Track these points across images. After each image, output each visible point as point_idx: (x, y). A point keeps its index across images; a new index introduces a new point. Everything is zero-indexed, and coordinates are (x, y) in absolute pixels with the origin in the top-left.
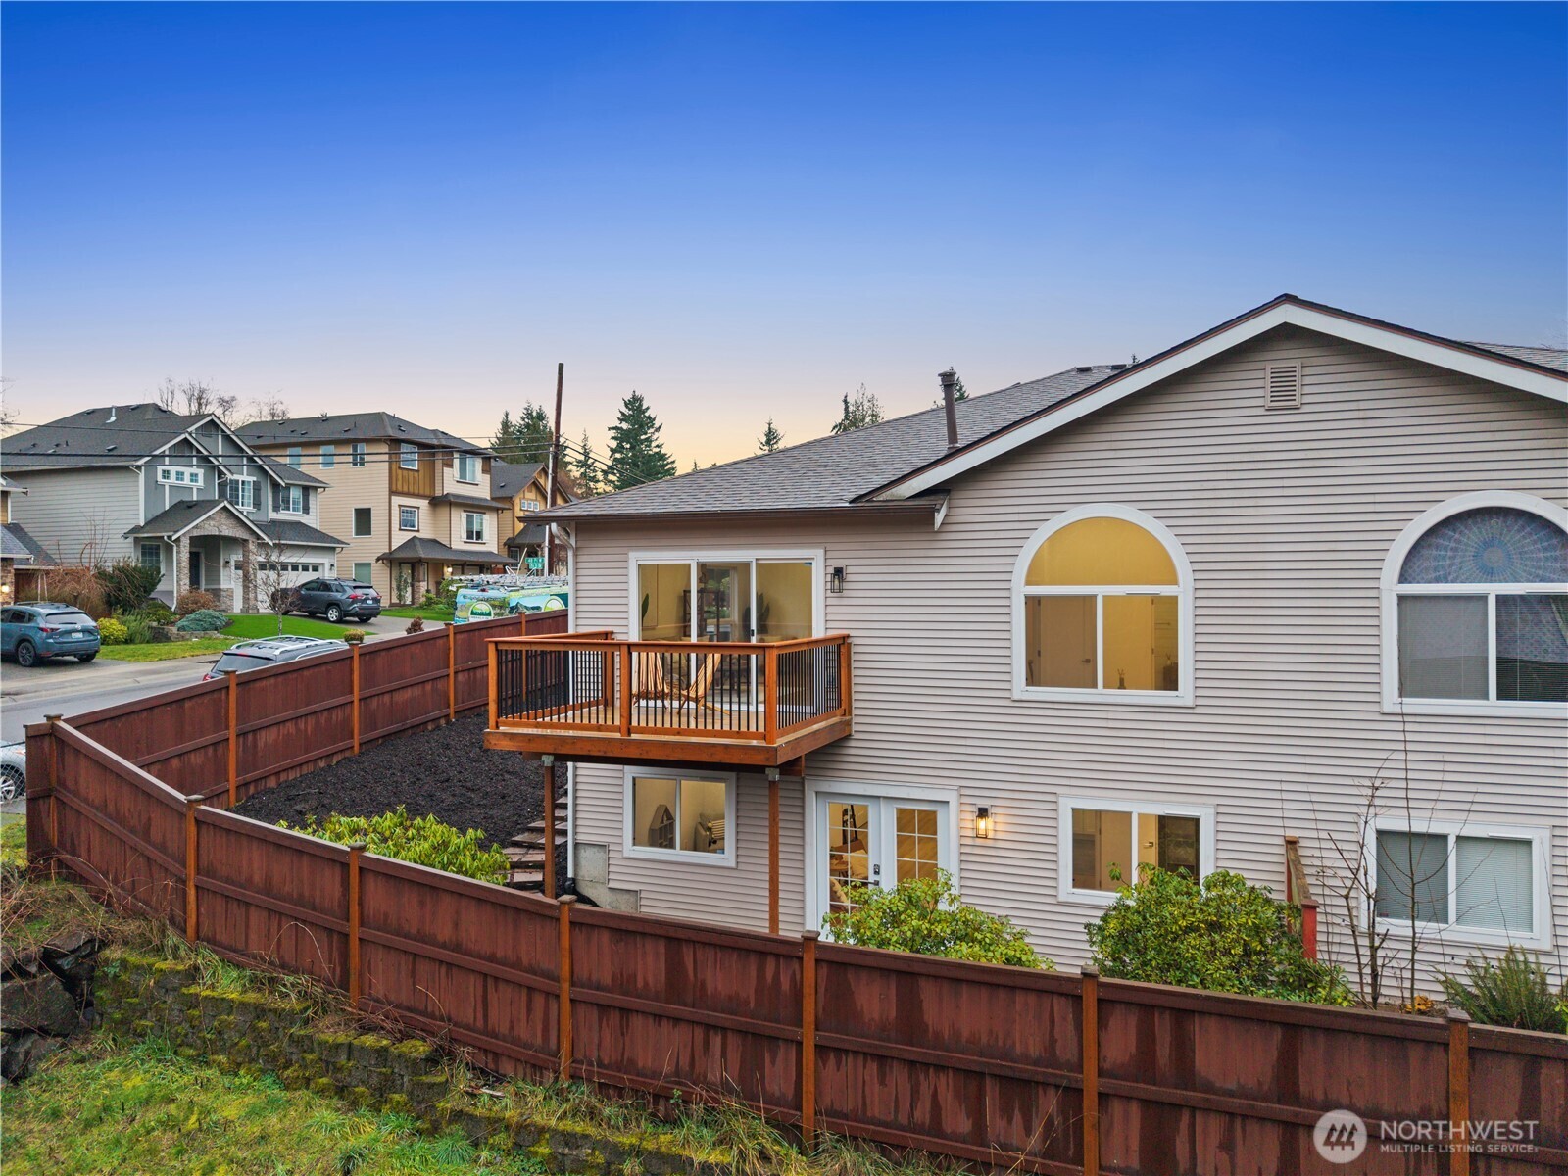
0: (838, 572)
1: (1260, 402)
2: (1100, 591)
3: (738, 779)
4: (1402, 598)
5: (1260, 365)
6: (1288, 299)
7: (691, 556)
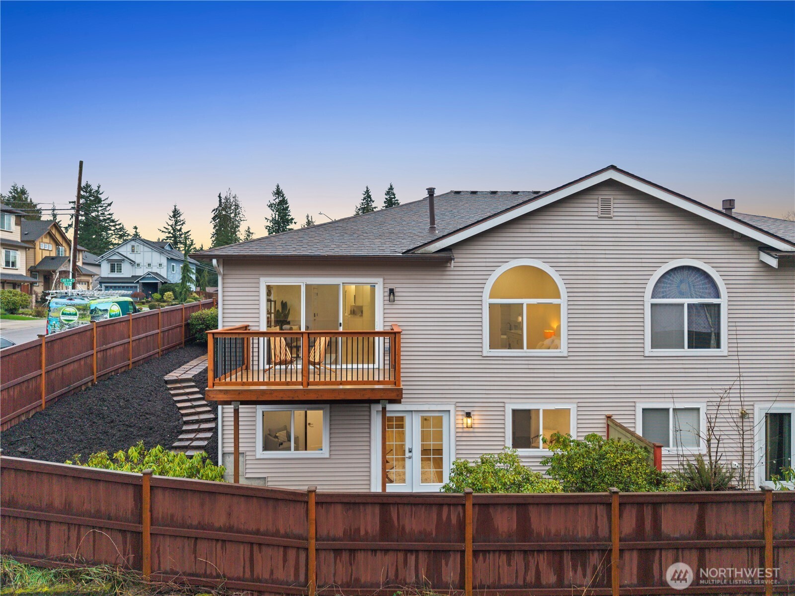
0: (392, 291)
1: (596, 214)
2: (525, 301)
3: (331, 408)
4: (652, 305)
5: (596, 197)
6: (613, 167)
7: (301, 281)
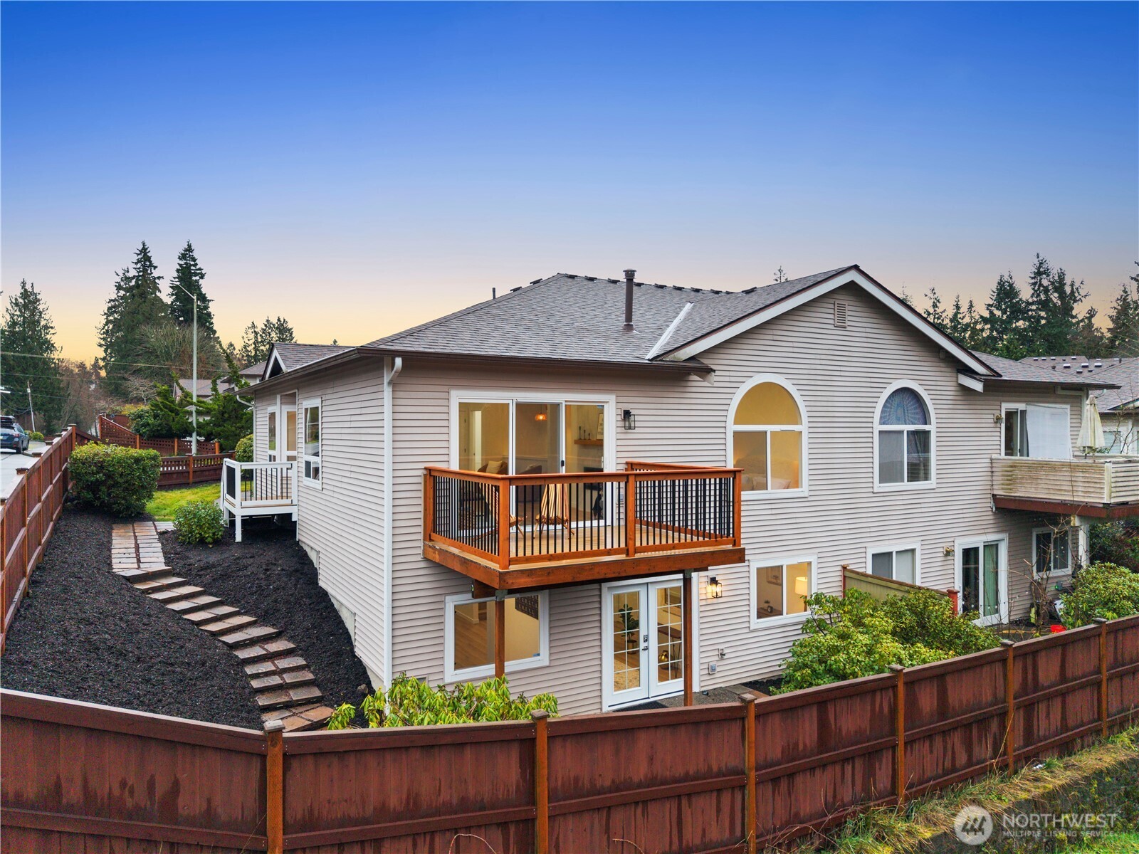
0: (627, 414)
1: (832, 322)
2: (769, 428)
4: (881, 432)
5: (832, 301)
6: (856, 267)
7: (510, 397)
